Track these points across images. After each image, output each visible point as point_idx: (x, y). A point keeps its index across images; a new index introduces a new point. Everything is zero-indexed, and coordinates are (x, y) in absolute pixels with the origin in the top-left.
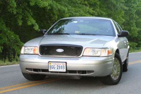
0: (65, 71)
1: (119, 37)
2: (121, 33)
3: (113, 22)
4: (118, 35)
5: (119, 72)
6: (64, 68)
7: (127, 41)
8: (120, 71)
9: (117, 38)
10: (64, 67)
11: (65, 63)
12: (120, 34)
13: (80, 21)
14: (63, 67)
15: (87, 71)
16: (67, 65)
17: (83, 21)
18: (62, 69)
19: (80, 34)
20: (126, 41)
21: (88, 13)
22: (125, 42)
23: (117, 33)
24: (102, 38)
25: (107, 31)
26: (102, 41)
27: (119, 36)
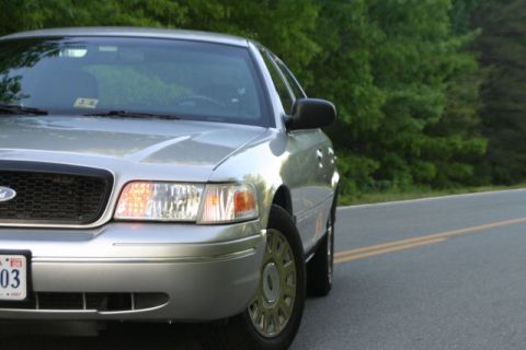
0: (21, 293)
1: (288, 132)
2: (299, 108)
3: (262, 53)
4: (283, 118)
5: (288, 301)
6: (15, 283)
7: (331, 151)
8: (294, 294)
9: (279, 135)
10: (16, 278)
11: (23, 259)
12: (294, 117)
13: (102, 49)
14: (12, 276)
15: (136, 294)
16: (33, 264)
17: (114, 49)
18: (9, 289)
19: (103, 115)
20: (324, 151)
21: (141, 12)
22: (319, 154)
23: (279, 109)
24: (207, 134)
25: (235, 100)
26: (207, 146)
27: (290, 125)
